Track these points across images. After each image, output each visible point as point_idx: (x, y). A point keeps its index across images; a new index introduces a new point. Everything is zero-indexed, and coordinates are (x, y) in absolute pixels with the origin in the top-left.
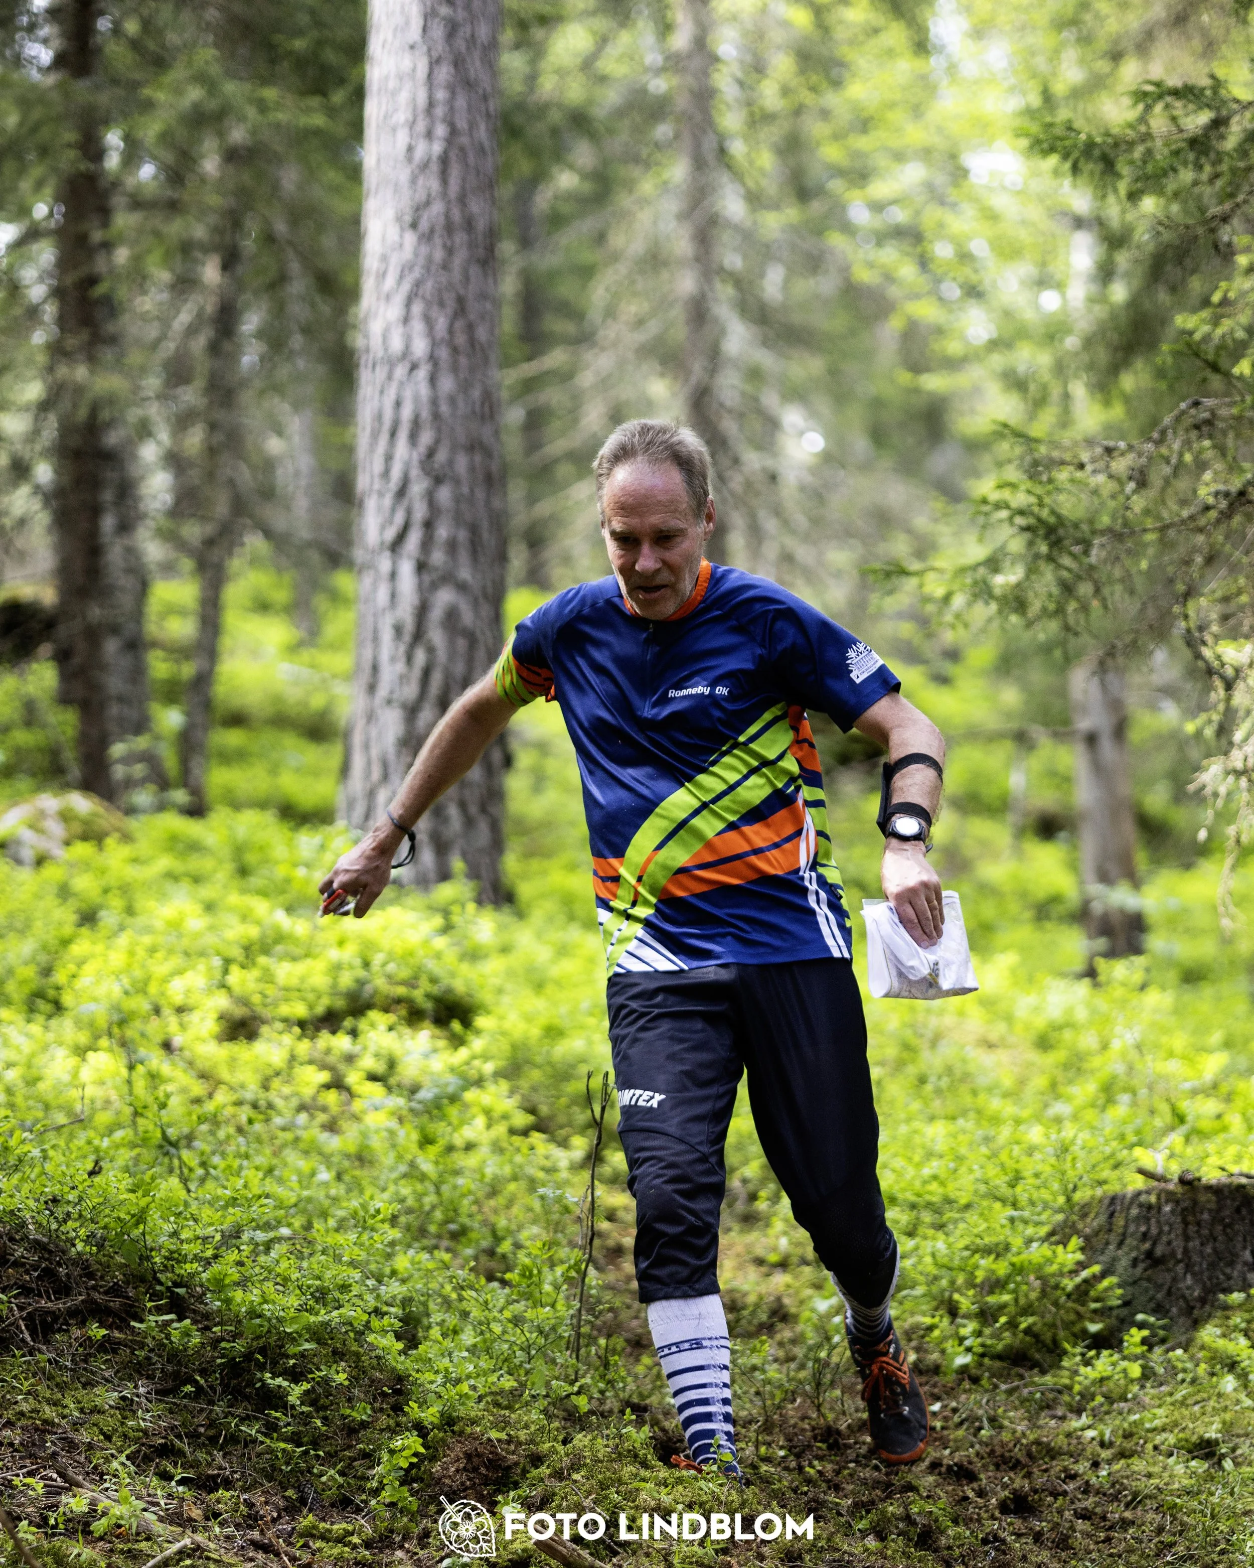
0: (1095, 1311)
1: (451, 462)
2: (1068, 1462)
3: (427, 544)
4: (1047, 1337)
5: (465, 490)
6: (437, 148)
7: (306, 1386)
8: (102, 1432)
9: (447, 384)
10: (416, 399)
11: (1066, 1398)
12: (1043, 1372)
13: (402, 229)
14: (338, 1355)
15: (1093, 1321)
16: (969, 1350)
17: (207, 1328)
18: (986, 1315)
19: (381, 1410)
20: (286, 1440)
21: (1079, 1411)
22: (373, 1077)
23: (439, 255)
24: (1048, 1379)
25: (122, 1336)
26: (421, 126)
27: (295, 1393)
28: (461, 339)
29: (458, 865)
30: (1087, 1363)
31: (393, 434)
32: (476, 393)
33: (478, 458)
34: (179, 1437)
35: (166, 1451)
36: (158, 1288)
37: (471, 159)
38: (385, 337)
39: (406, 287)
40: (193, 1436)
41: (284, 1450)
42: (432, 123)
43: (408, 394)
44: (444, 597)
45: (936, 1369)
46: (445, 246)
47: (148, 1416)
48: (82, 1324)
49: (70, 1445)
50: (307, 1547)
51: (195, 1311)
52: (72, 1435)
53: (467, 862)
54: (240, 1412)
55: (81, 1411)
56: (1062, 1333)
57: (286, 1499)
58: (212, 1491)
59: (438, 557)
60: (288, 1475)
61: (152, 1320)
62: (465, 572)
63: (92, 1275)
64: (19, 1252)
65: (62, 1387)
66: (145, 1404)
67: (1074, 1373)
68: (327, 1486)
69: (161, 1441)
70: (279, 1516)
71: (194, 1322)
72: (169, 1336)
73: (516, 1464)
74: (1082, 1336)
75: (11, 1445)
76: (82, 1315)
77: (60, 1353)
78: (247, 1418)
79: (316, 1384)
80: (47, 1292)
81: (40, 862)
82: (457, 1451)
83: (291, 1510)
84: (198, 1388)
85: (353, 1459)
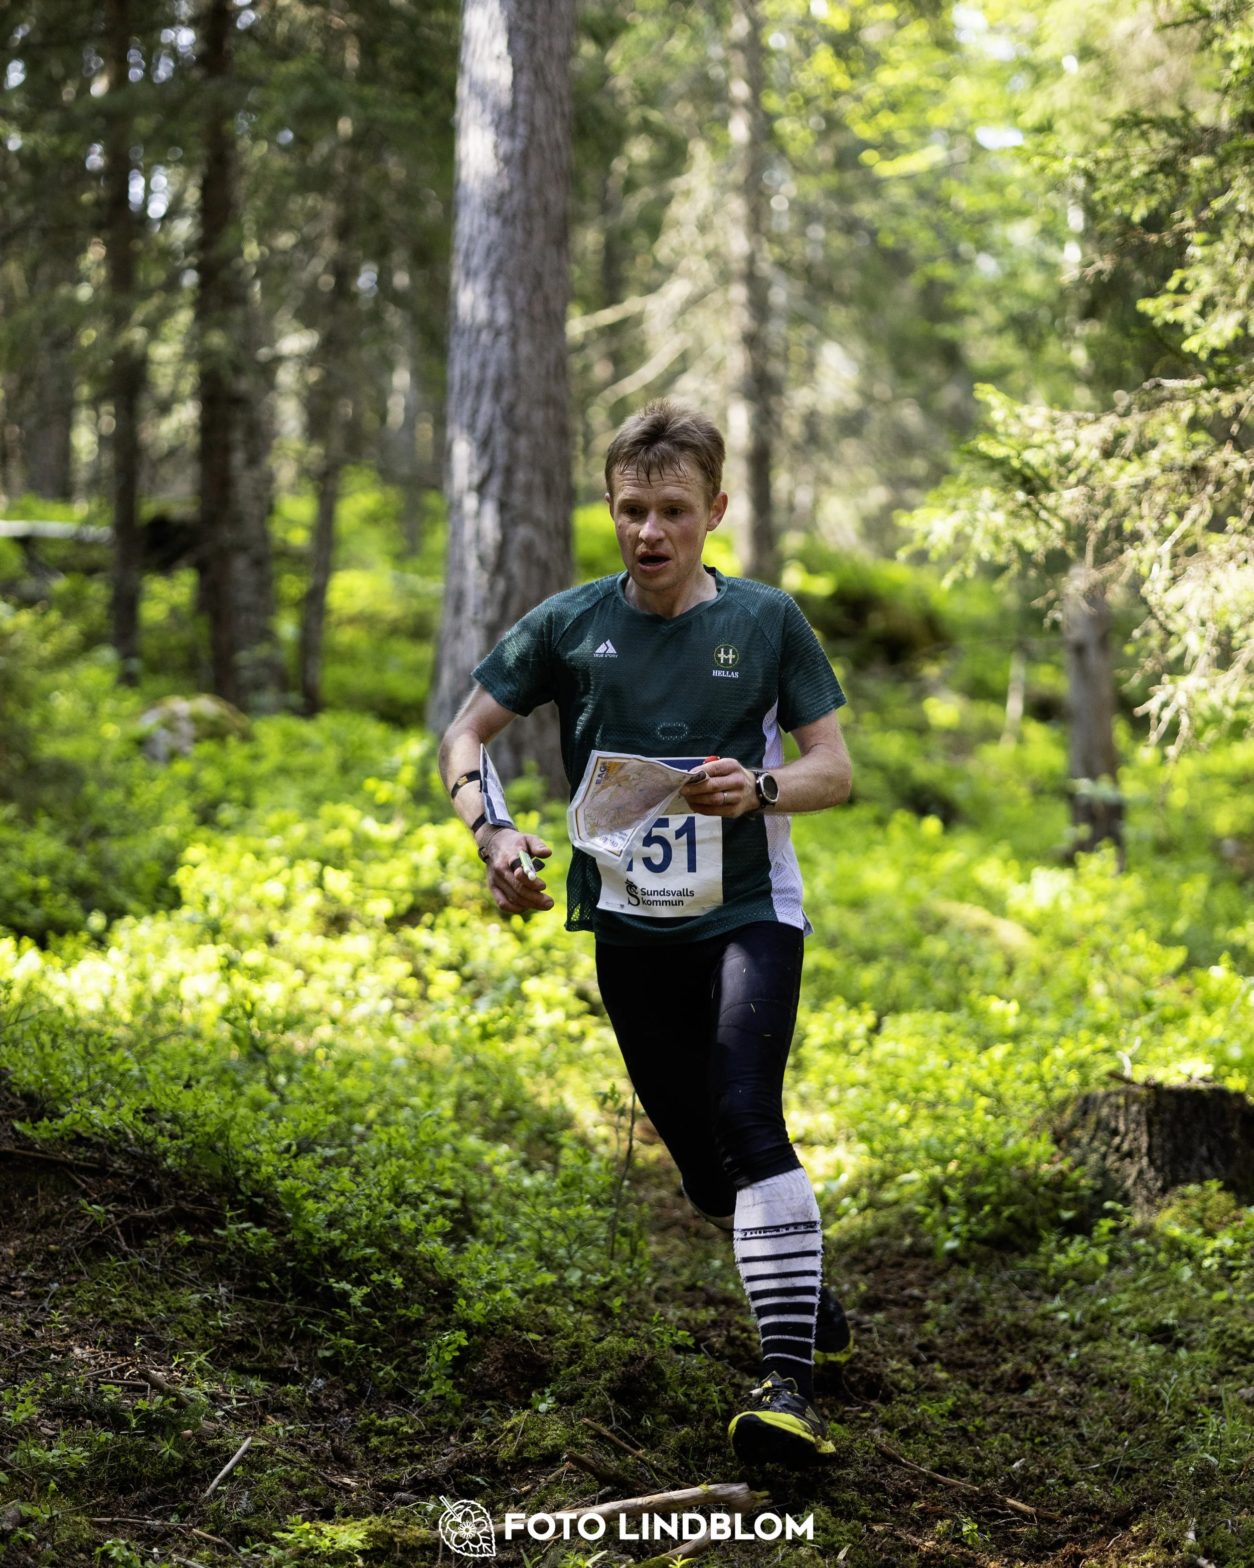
0: (1069, 1200)
1: (528, 416)
2: (1043, 1346)
3: (508, 486)
4: (1027, 1222)
5: (541, 439)
6: (519, 145)
7: (366, 1290)
8: (186, 1331)
9: (525, 349)
10: (499, 362)
11: (1042, 1281)
12: (1023, 1255)
13: (489, 215)
14: (396, 1258)
15: (1068, 1209)
16: (957, 1235)
17: (283, 1234)
18: (972, 1203)
19: (433, 1309)
20: (349, 1337)
21: (1053, 1292)
22: (450, 968)
23: (519, 236)
24: (1026, 1263)
25: (206, 1241)
26: (504, 125)
27: (357, 1295)
28: (538, 309)
29: (530, 763)
30: (1062, 1249)
31: (479, 389)
32: (551, 356)
33: (551, 412)
34: (254, 1334)
35: (243, 1347)
36: (240, 1197)
37: (548, 155)
38: (473, 308)
39: (492, 264)
40: (269, 1331)
41: (346, 1347)
42: (515, 123)
43: (493, 358)
44: (523, 532)
45: (929, 1253)
46: (524, 229)
47: (226, 1317)
48: (171, 1229)
49: (156, 1344)
50: (363, 1440)
51: (271, 1217)
52: (158, 1335)
53: (540, 761)
54: (309, 1309)
55: (169, 1310)
56: (1040, 1220)
57: (346, 1391)
58: (283, 1383)
59: (517, 498)
60: (350, 1369)
61: (232, 1227)
62: (540, 511)
63: (181, 1186)
64: (118, 1163)
65: (152, 1288)
66: (225, 1304)
67: (1050, 1258)
68: (384, 1380)
69: (238, 1338)
70: (341, 1409)
71: (271, 1228)
72: (246, 1243)
73: (549, 1362)
74: (1057, 1222)
75: (104, 1343)
76: (171, 1222)
77: (151, 1258)
78: (315, 1315)
79: (376, 1286)
80: (141, 1201)
81: (173, 756)
82: (496, 1352)
83: (351, 1401)
84: (273, 1288)
85: (408, 1355)
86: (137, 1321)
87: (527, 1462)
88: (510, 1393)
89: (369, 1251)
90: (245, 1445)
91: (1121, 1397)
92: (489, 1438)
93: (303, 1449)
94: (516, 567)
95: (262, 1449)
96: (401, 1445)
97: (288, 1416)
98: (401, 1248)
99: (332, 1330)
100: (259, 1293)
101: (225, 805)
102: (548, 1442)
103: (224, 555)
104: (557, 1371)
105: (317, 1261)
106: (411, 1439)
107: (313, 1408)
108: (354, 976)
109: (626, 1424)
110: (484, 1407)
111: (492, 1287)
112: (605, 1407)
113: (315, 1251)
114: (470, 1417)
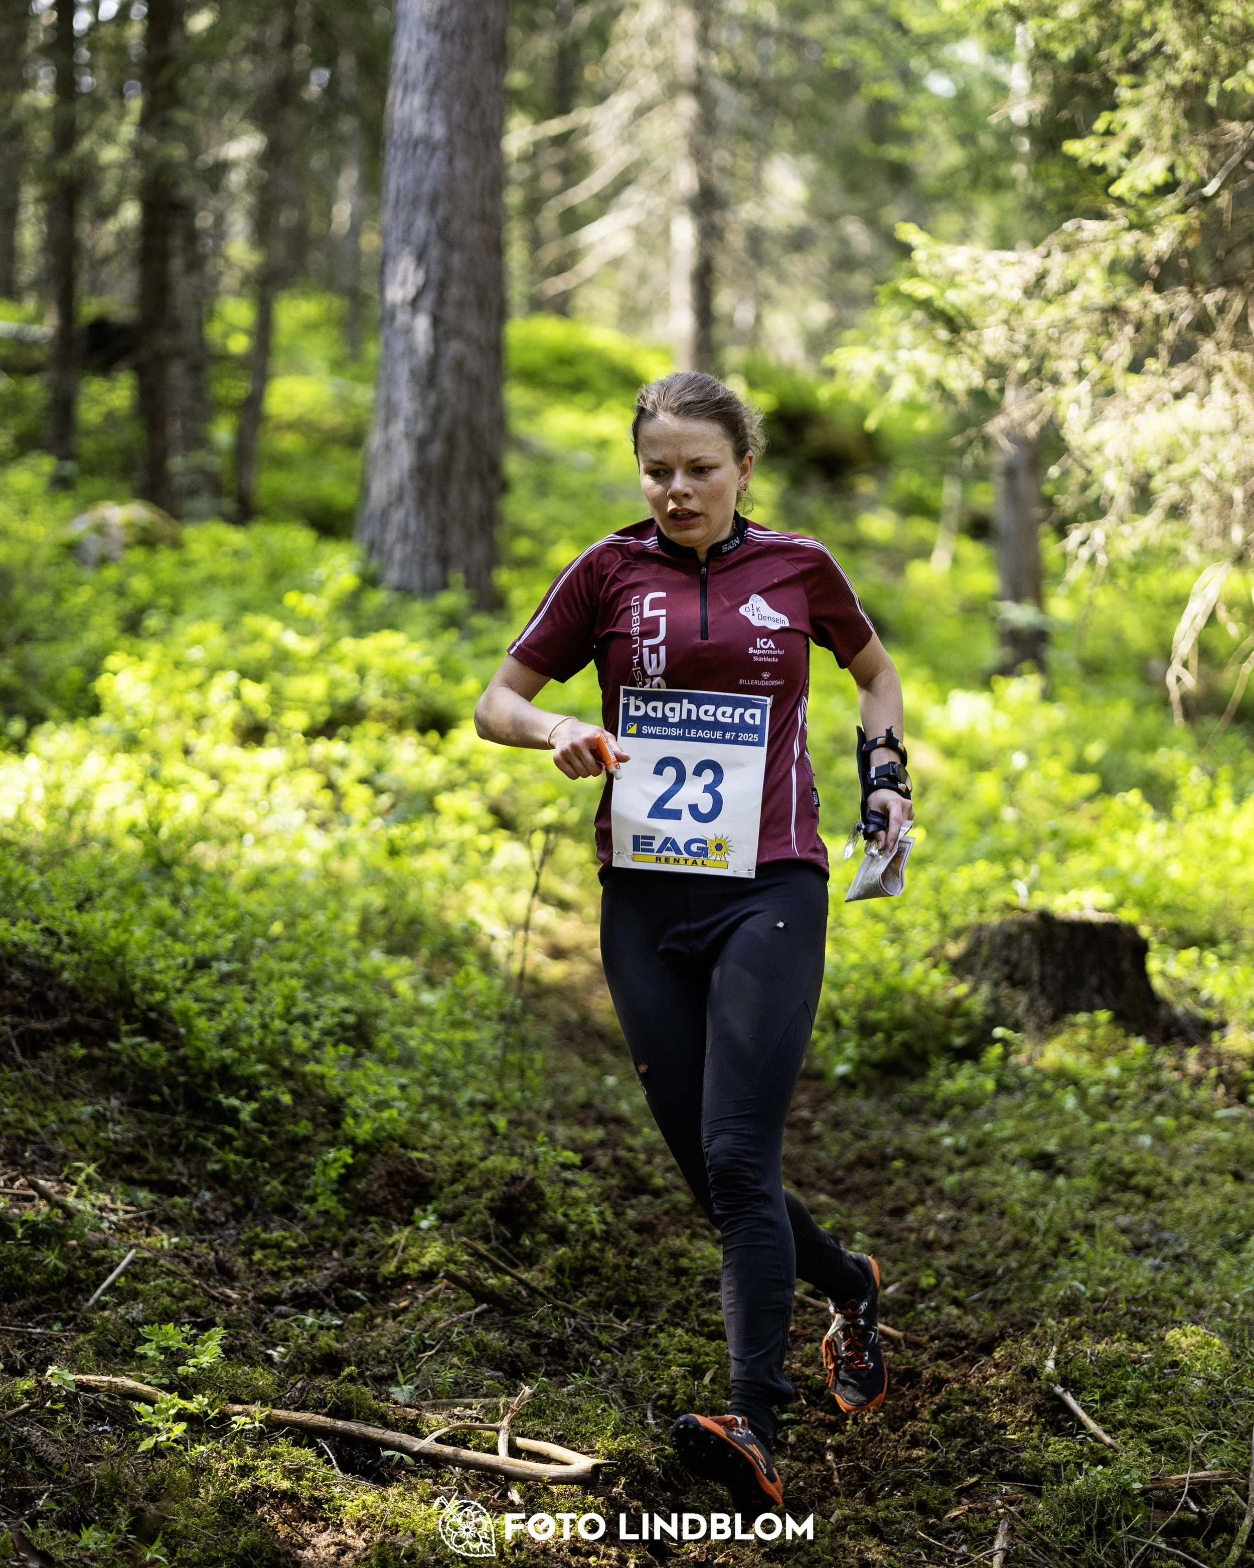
0: (961, 1026)
1: (462, 232)
2: (926, 1170)
3: (440, 301)
4: (918, 1048)
5: (475, 255)
7: (254, 1105)
8: (77, 1142)
9: (462, 165)
10: (435, 178)
11: (930, 1105)
12: (913, 1078)
13: (428, 30)
14: (287, 1074)
15: (960, 1034)
16: (849, 1060)
17: (176, 1048)
18: (866, 1029)
19: (323, 1125)
20: (237, 1152)
21: (939, 1116)
22: (363, 781)
23: (458, 52)
24: (915, 1088)
25: (100, 1054)
27: (246, 1111)
28: (475, 125)
29: (457, 577)
30: (950, 1075)
31: (414, 203)
32: (487, 172)
33: (485, 228)
34: (145, 1146)
35: (134, 1159)
36: (135, 1011)
38: (410, 121)
39: (430, 78)
40: (159, 1143)
41: (234, 1162)
43: (429, 173)
44: (454, 348)
45: (820, 1076)
46: (463, 45)
47: (118, 1129)
48: (66, 1042)
49: (47, 1155)
50: (248, 1253)
51: (166, 1031)
52: (49, 1146)
53: (467, 573)
54: (199, 1123)
55: (61, 1121)
56: (932, 1045)
57: (234, 1205)
58: (171, 1195)
59: (450, 313)
60: (237, 1183)
61: (127, 1041)
62: (472, 325)
63: (77, 999)
64: (16, 975)
65: (45, 1099)
66: (117, 1116)
67: (937, 1085)
68: (271, 1194)
69: (128, 1149)
70: (227, 1221)
71: (164, 1042)
72: (139, 1056)
73: (432, 1181)
74: (947, 1048)
76: (66, 1035)
77: (46, 1070)
78: (206, 1129)
79: (265, 1102)
80: (37, 1013)
81: (103, 561)
82: (380, 1169)
83: (238, 1215)
84: (164, 1101)
85: (295, 1169)
87: (406, 1278)
88: (393, 1211)
89: (260, 1067)
90: (130, 1256)
91: (999, 1223)
92: (371, 1254)
93: (187, 1261)
94: (447, 381)
95: (145, 1261)
96: (283, 1258)
97: (174, 1227)
98: (292, 1064)
99: (220, 1145)
100: (151, 1106)
101: (152, 611)
102: (426, 1260)
103: (161, 360)
104: (441, 1188)
105: (208, 1076)
106: (294, 1254)
107: (200, 1221)
108: (268, 787)
109: (506, 1242)
110: (367, 1223)
111: (382, 1105)
112: (485, 1225)
113: (206, 1066)
114: (353, 1233)
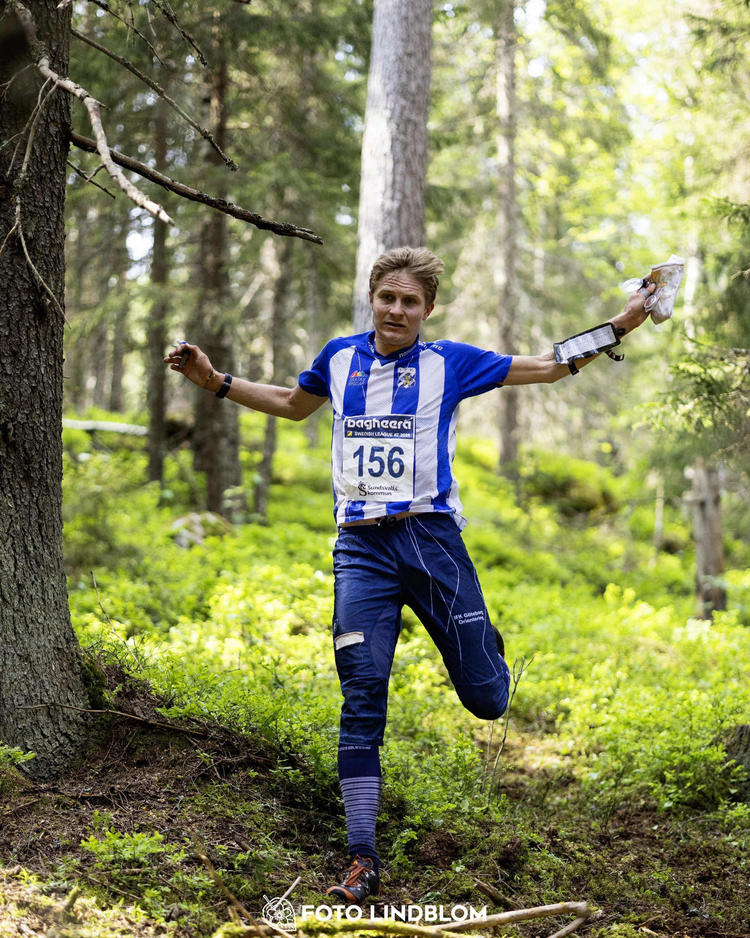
0: (733, 783)
2: (724, 857)
4: (710, 795)
6: (396, 204)
8: (256, 823)
11: (721, 825)
12: (708, 812)
13: (378, 243)
15: (732, 788)
16: (671, 800)
17: (307, 774)
18: (680, 783)
19: (393, 817)
21: (727, 832)
24: (711, 816)
25: (265, 776)
26: (389, 193)
30: (731, 808)
34: (293, 827)
35: (286, 834)
36: (283, 753)
37: (412, 210)
40: (300, 827)
42: (394, 192)
45: (655, 809)
47: (278, 816)
48: (245, 769)
49: (240, 829)
51: (300, 766)
52: (241, 824)
54: (323, 815)
55: (245, 812)
56: (717, 794)
58: (310, 854)
61: (280, 769)
63: (249, 746)
64: (213, 733)
65: (235, 800)
66: (278, 810)
69: (284, 828)
71: (300, 770)
72: (288, 777)
73: (461, 847)
75: (212, 828)
76: (245, 765)
77: (234, 784)
78: (325, 819)
80: (227, 753)
81: (191, 546)
82: (432, 839)
84: (303, 802)
86: (227, 817)
87: (452, 898)
88: (440, 862)
92: (430, 885)
99: (336, 827)
100: (294, 805)
101: (224, 569)
102: (463, 887)
104: (465, 851)
105: (327, 789)
107: (328, 868)
109: (506, 879)
110: (425, 869)
112: (494, 869)
113: (326, 783)
114: (417, 874)
